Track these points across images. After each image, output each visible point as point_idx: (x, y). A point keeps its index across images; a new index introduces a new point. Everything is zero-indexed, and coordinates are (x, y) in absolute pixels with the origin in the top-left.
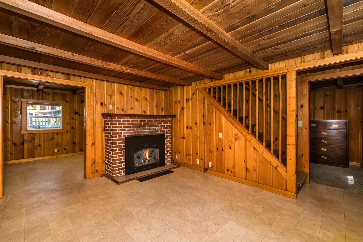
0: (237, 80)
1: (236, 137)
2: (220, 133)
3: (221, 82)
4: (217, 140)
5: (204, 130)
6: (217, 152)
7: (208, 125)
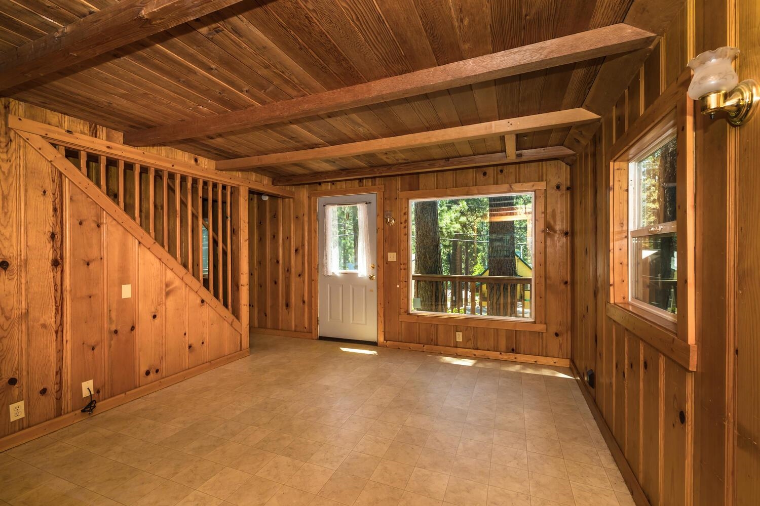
0: (173, 166)
1: (168, 289)
2: (123, 286)
3: (131, 152)
4: (114, 306)
5: (55, 285)
6: (112, 342)
7: (74, 267)
